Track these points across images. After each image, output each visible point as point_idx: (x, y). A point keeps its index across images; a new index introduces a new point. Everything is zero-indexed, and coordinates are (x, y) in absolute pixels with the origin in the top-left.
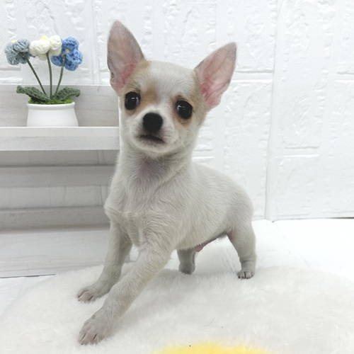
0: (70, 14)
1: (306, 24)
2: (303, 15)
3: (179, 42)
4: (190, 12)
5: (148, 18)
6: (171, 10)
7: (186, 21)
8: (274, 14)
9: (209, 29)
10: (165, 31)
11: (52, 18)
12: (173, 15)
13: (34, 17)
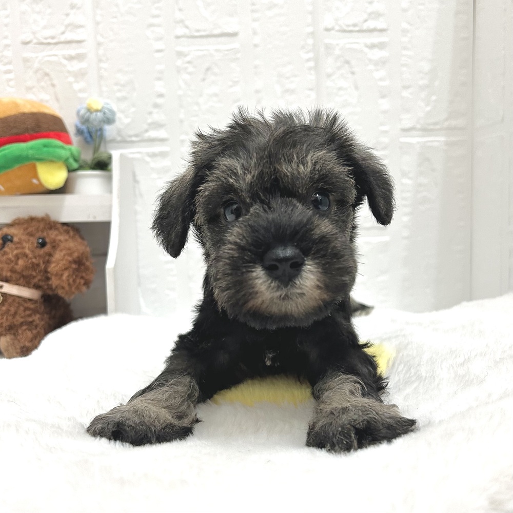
0: (71, 79)
1: (353, 73)
2: (347, 62)
3: (197, 104)
4: (208, 69)
5: (159, 79)
6: (186, 69)
7: (204, 80)
8: (312, 64)
9: (231, 86)
10: (180, 93)
11: (53, 85)
12: (190, 74)
13: (33, 87)
